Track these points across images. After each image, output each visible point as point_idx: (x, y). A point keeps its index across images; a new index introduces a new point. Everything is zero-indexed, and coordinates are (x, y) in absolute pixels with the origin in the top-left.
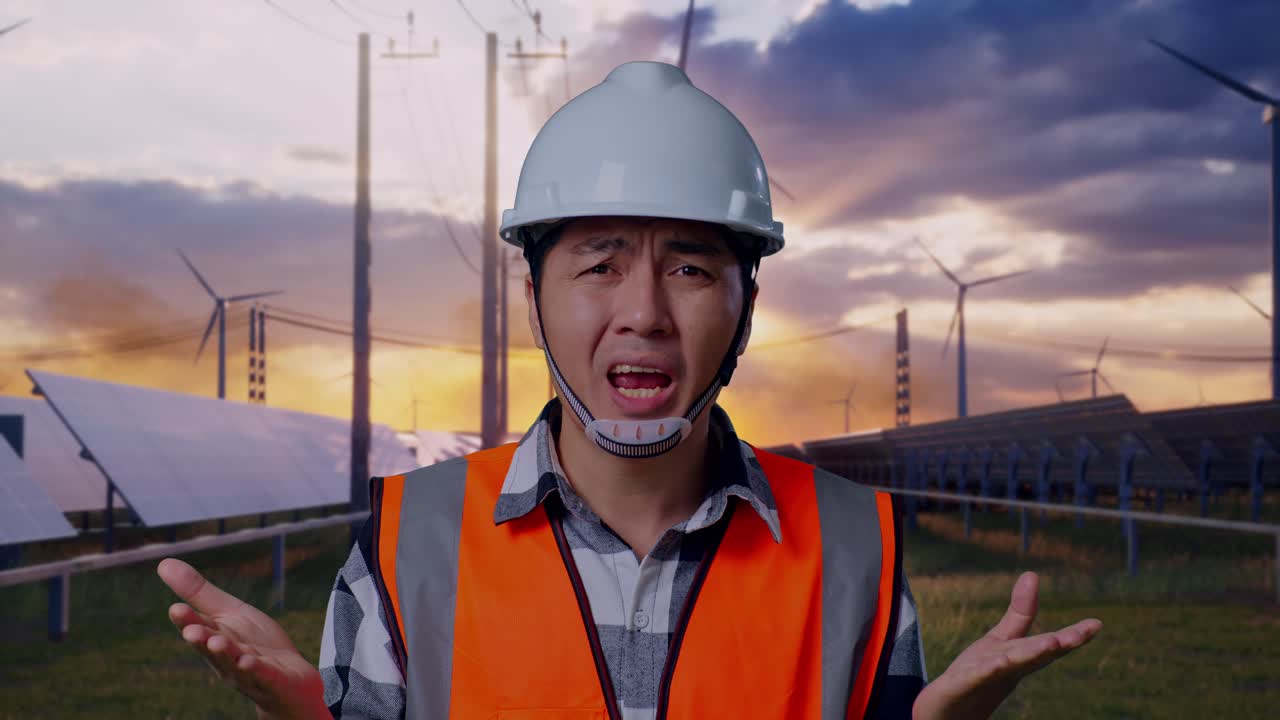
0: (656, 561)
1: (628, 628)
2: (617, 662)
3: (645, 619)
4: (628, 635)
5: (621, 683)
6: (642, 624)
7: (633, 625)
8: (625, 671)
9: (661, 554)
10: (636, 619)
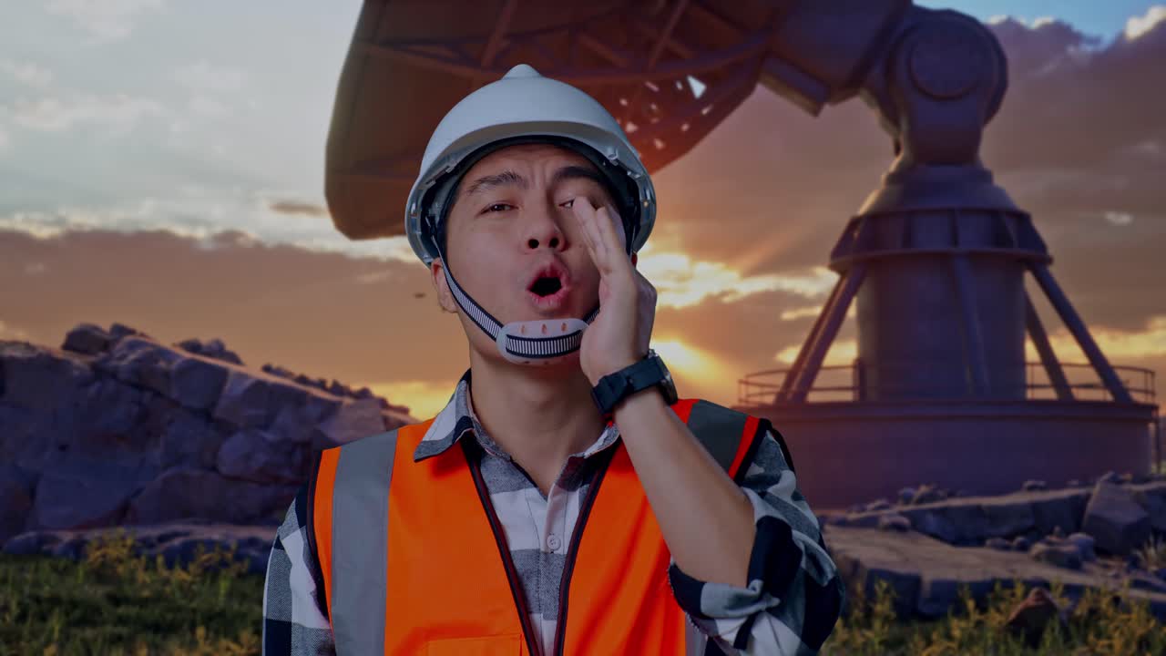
0: (563, 490)
1: (542, 549)
2: (535, 582)
3: (557, 541)
4: (542, 556)
5: (539, 600)
6: (556, 546)
7: (547, 546)
8: (543, 588)
9: (567, 483)
10: (548, 541)
